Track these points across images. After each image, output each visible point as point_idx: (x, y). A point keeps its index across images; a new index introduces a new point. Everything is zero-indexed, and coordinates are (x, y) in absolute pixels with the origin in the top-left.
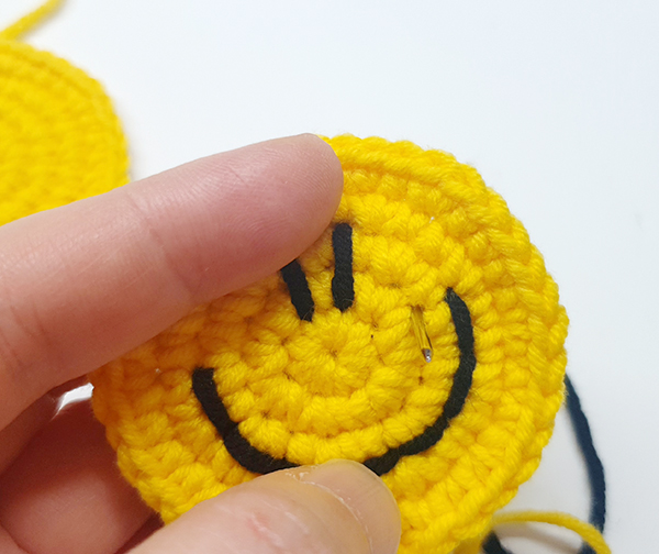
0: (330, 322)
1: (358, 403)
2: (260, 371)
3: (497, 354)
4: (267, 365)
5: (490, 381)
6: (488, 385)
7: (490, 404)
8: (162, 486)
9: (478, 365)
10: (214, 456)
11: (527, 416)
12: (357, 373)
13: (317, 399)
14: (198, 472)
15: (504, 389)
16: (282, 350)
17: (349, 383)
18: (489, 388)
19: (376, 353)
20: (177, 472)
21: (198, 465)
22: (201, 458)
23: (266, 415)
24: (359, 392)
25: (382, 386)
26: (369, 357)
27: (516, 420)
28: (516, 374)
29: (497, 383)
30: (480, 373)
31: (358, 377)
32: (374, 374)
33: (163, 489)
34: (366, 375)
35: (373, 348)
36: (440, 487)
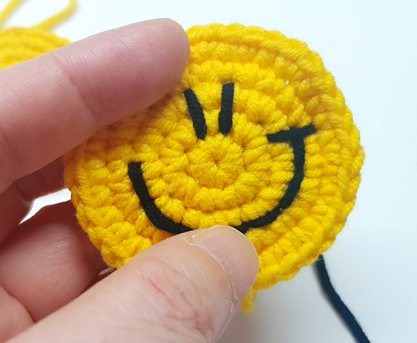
0: (216, 141)
1: (228, 193)
2: (171, 167)
3: (317, 172)
4: (175, 164)
5: (311, 189)
6: (310, 192)
7: (309, 203)
8: (104, 232)
9: (305, 178)
10: (137, 218)
11: (331, 213)
12: (230, 175)
13: (204, 189)
14: (126, 227)
15: (319, 195)
16: (185, 156)
17: (225, 180)
18: (310, 194)
19: (243, 163)
20: (114, 225)
21: (127, 223)
22: (129, 219)
23: (171, 196)
24: (230, 186)
25: (245, 184)
26: (238, 165)
27: (324, 215)
28: (328, 186)
29: (315, 191)
30: (305, 183)
31: (230, 177)
32: (240, 176)
33: (104, 235)
34: (235, 176)
35: (241, 160)
36: (271, 249)
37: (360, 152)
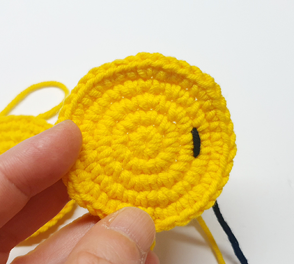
1: (150, 163)
3: (207, 157)
11: (215, 183)
12: (153, 152)
15: (206, 171)
17: (150, 155)
24: (152, 159)
25: (162, 159)
27: (210, 184)
28: (213, 166)
29: (204, 168)
32: (160, 154)
34: (156, 152)
35: (161, 144)
37: (235, 148)
